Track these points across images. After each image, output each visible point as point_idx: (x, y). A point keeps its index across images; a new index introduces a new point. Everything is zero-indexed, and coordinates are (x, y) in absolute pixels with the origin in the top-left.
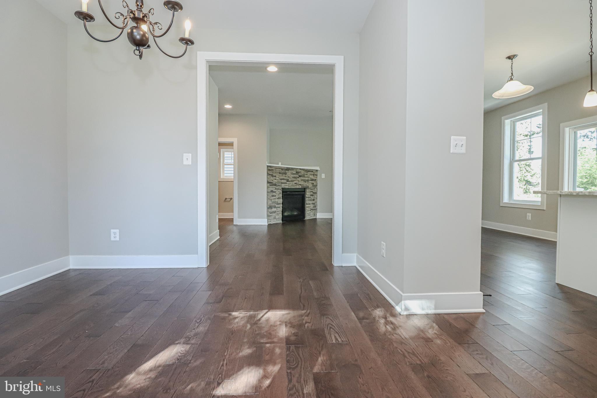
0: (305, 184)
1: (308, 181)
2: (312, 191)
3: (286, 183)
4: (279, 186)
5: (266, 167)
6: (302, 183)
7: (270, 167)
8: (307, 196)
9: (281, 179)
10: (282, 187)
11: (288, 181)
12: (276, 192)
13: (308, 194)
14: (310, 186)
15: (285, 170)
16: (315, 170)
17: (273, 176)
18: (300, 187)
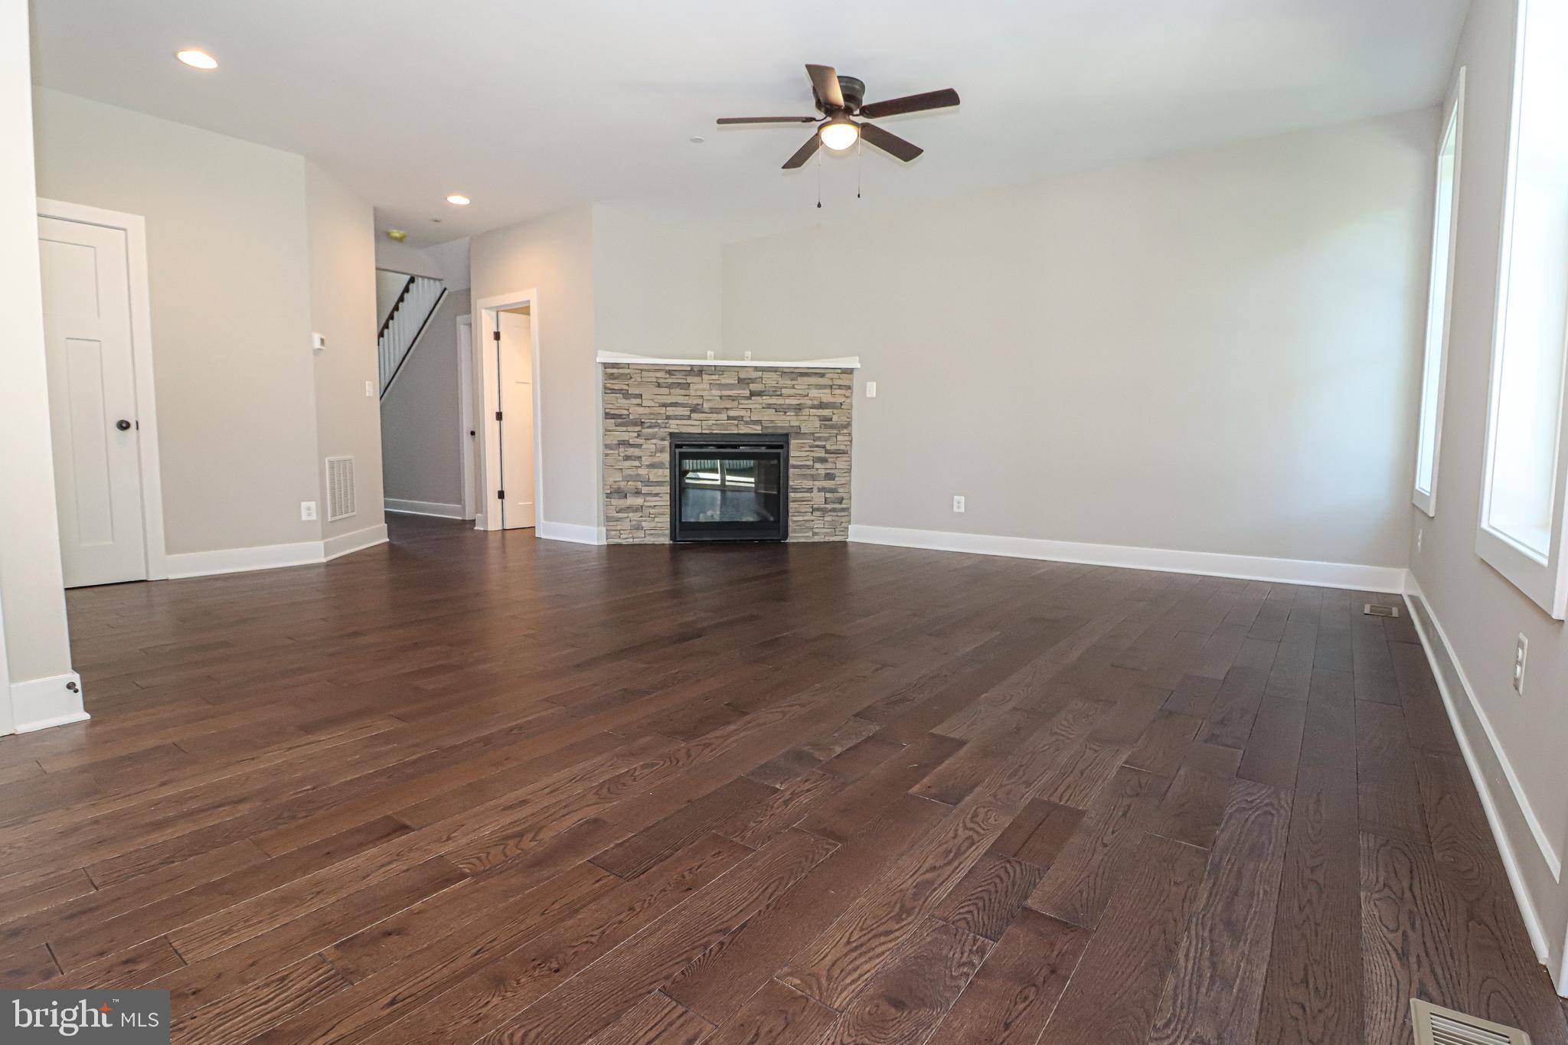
0: (783, 422)
1: (799, 408)
2: (817, 446)
3: (689, 418)
4: (657, 425)
5: (601, 368)
6: (768, 416)
7: (615, 365)
8: (792, 462)
9: (665, 405)
10: (671, 431)
11: (695, 409)
12: (641, 445)
13: (798, 453)
14: (809, 423)
15: (684, 373)
16: (839, 371)
17: (626, 395)
18: (758, 429)
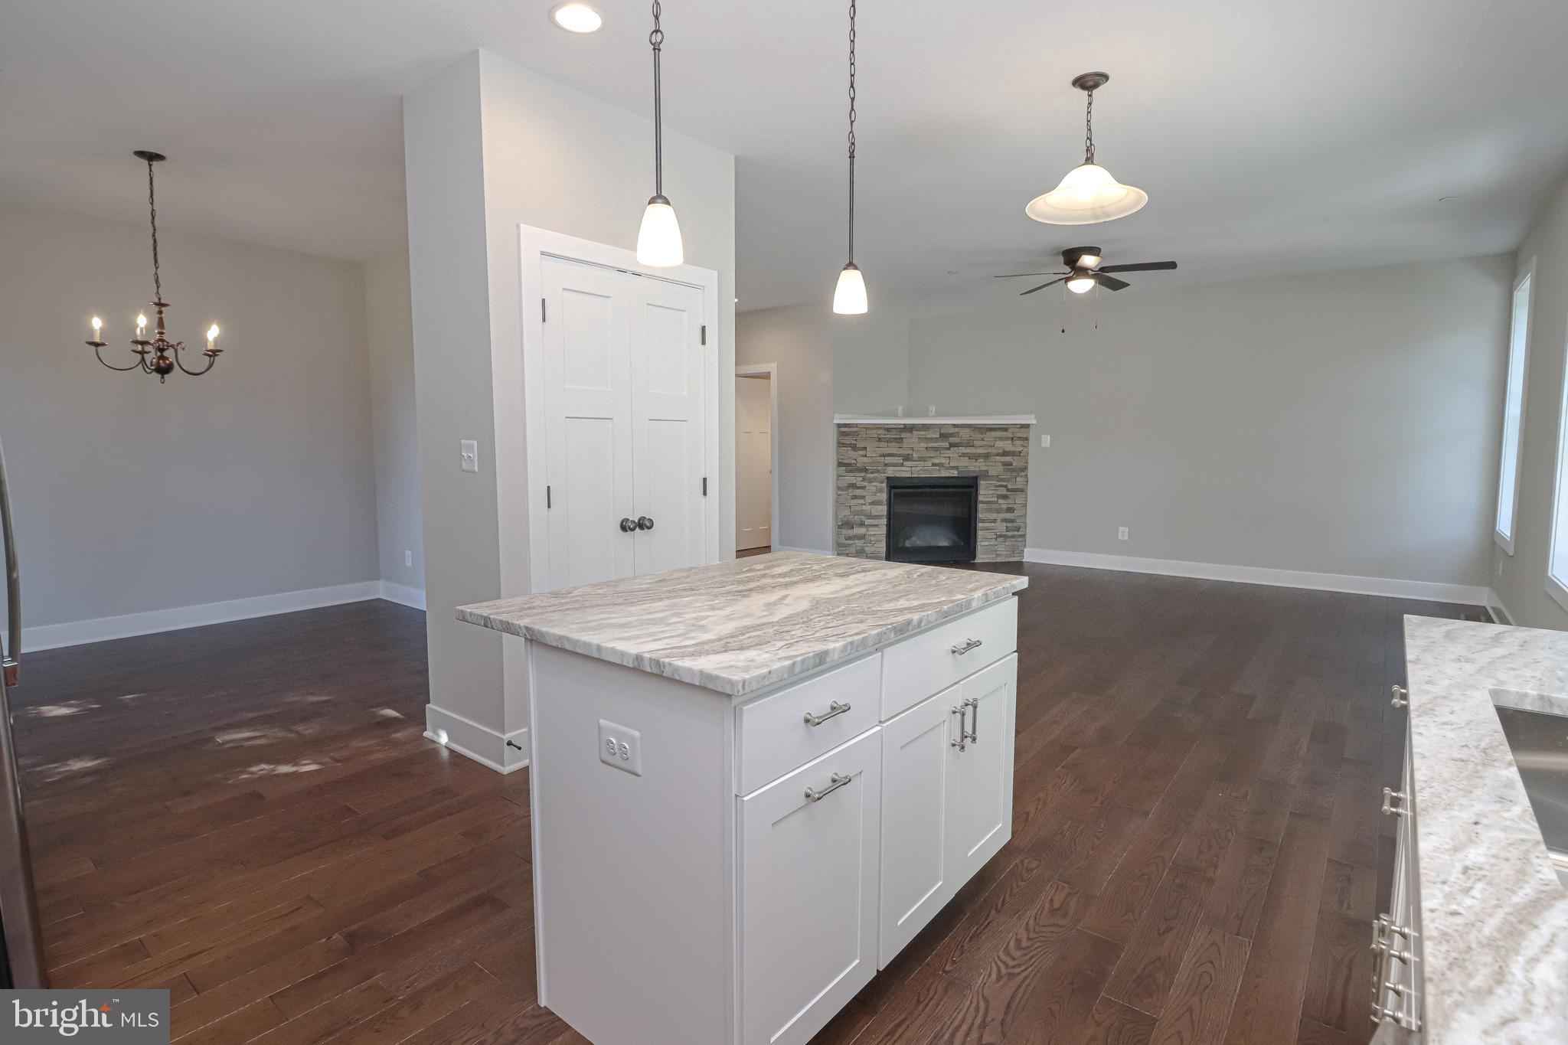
0: (973, 467)
1: (987, 456)
2: (1001, 486)
3: (902, 465)
4: (878, 471)
5: (835, 427)
6: (964, 463)
7: (846, 425)
8: (981, 498)
9: (884, 456)
10: (889, 476)
11: (907, 458)
12: (865, 487)
13: (985, 492)
14: (995, 468)
15: (898, 430)
16: (1019, 426)
17: (854, 448)
18: (955, 473)
